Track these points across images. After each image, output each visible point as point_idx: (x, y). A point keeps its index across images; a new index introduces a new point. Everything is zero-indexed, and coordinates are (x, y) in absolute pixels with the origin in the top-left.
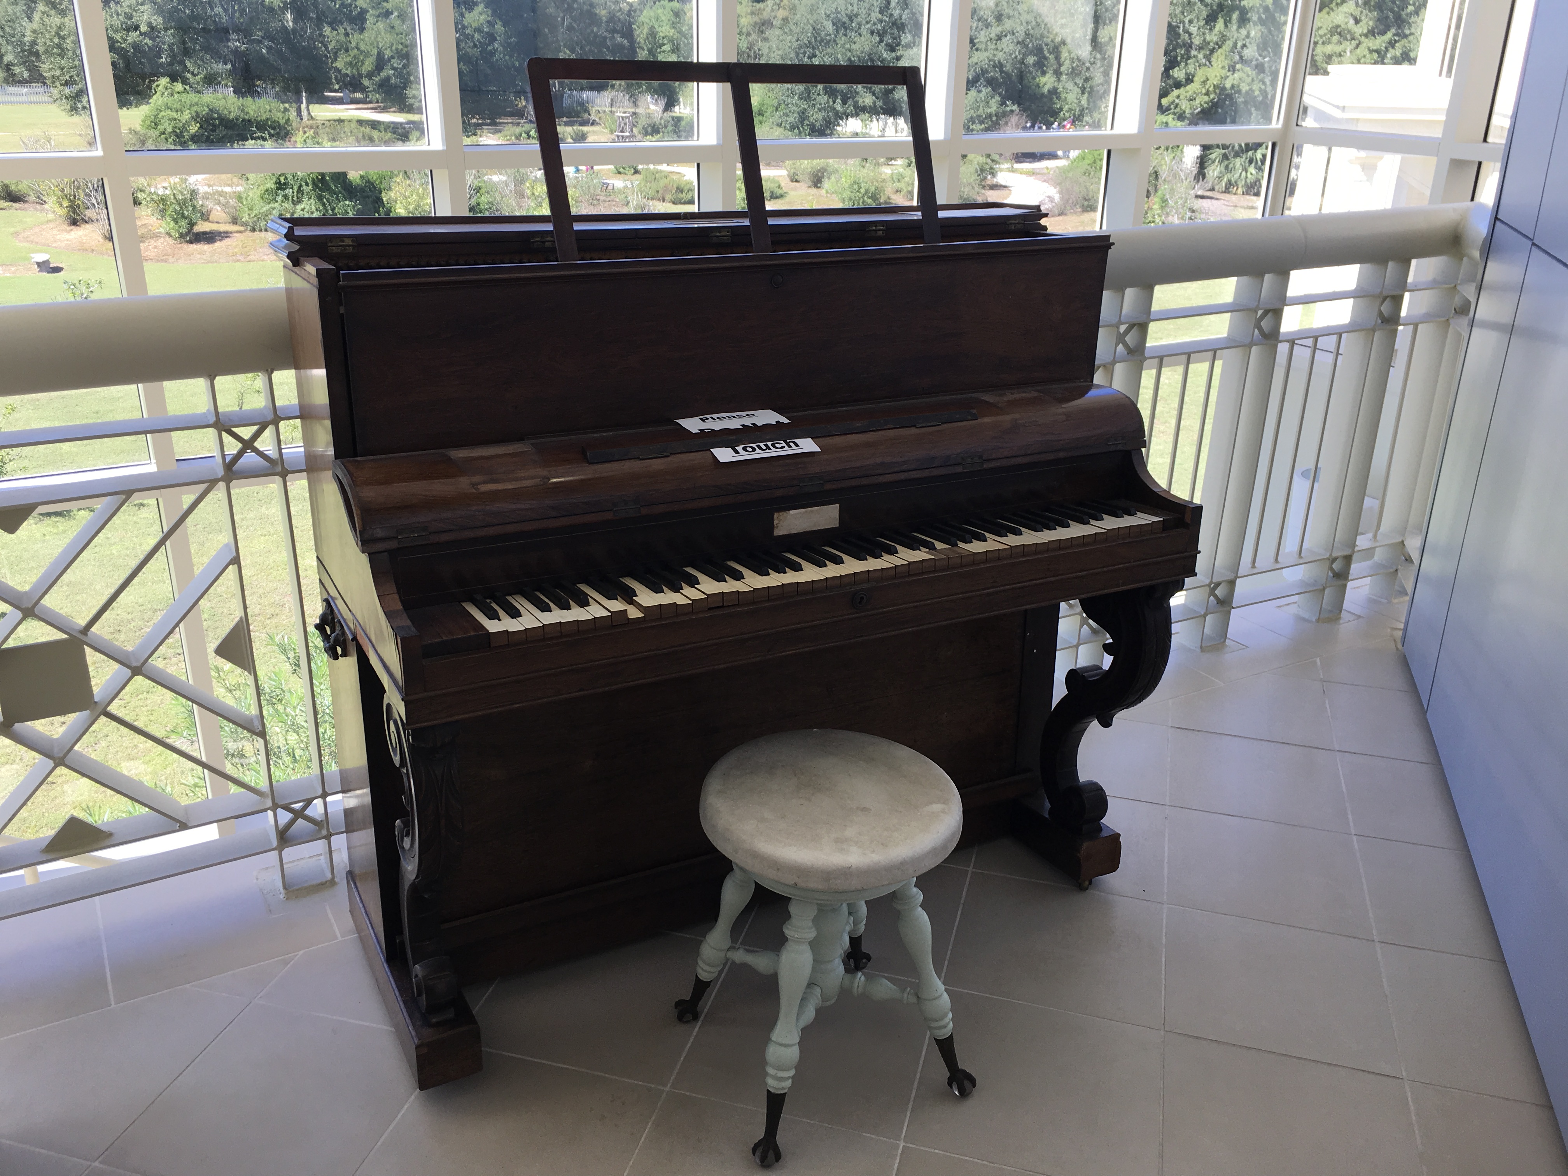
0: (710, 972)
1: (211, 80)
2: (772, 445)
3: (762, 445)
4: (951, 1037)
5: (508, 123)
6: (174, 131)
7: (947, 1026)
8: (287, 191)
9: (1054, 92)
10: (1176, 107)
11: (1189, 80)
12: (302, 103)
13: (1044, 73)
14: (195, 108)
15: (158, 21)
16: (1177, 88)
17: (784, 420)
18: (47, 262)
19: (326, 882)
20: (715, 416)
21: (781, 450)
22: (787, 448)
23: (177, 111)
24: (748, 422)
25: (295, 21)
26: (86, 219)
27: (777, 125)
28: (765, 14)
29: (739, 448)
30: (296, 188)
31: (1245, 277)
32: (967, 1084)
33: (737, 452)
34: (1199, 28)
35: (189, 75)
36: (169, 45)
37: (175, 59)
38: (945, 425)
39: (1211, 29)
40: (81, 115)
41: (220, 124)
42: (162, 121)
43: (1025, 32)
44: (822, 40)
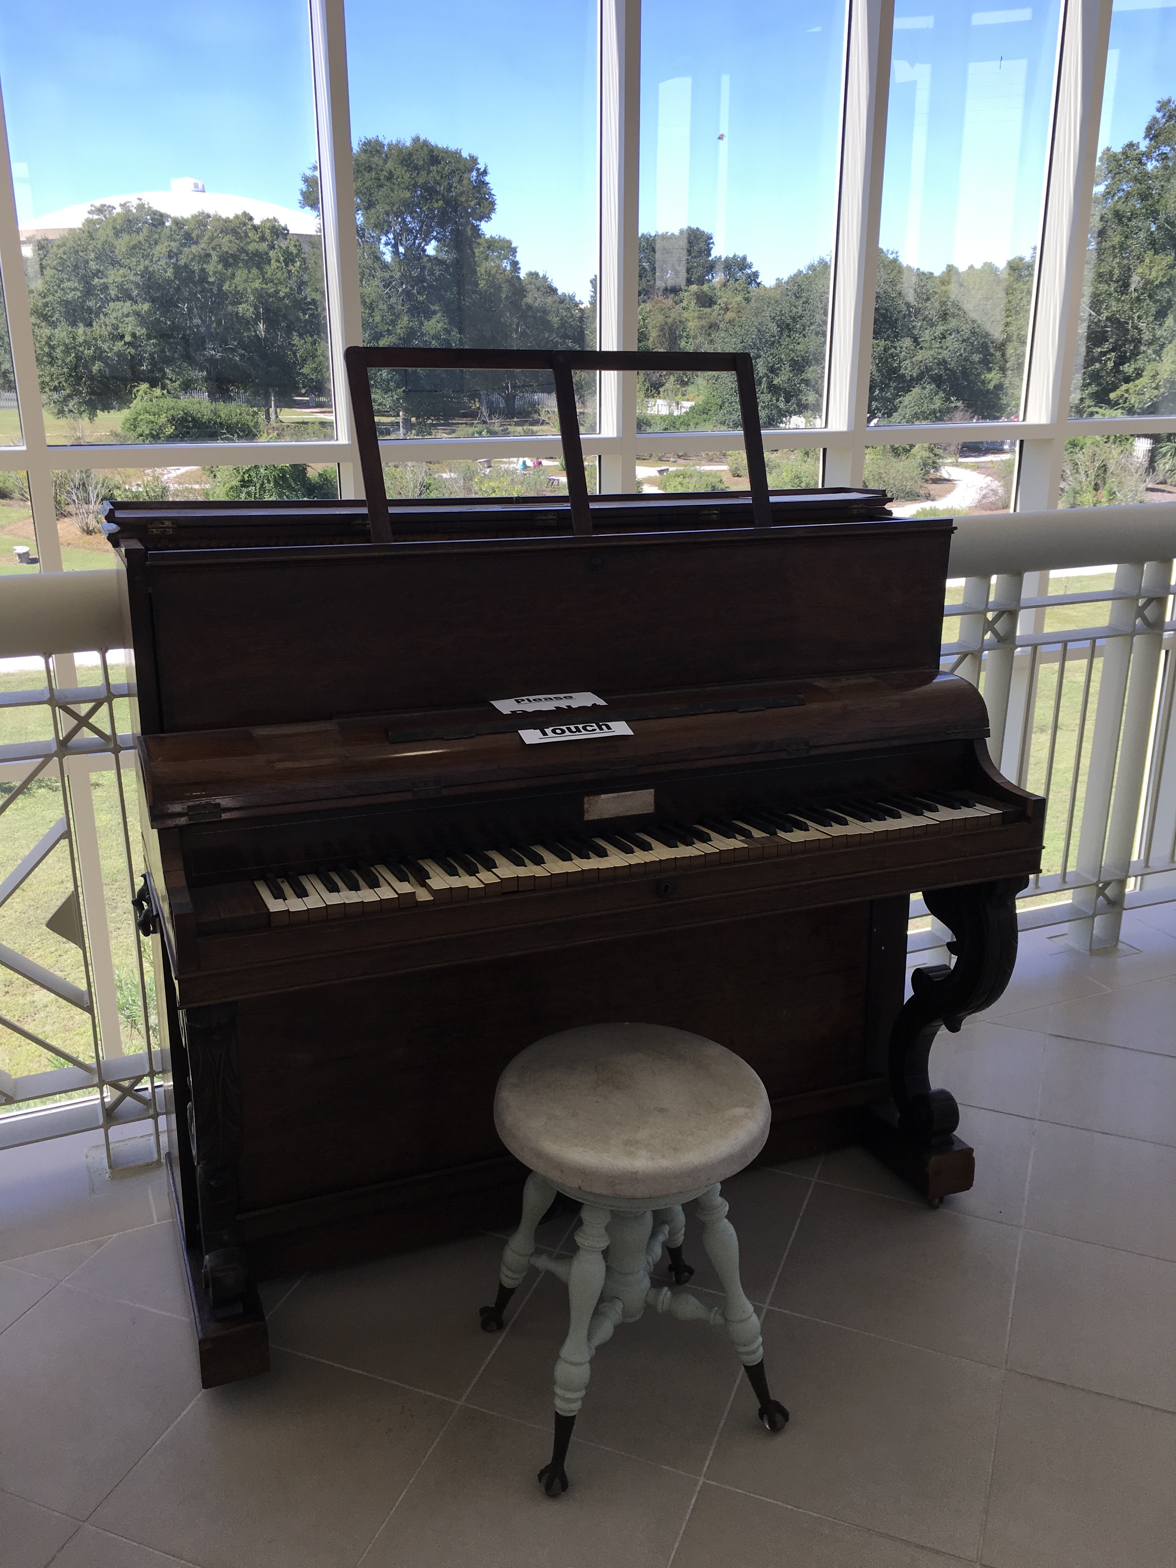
0: (512, 1279)
1: (187, 386)
2: (583, 727)
3: (572, 728)
4: (761, 1364)
5: (462, 424)
6: (151, 433)
7: (756, 1352)
8: (250, 489)
9: (999, 387)
10: (1125, 402)
11: (1139, 375)
12: (271, 407)
13: (990, 370)
14: (172, 412)
15: (141, 331)
16: (1126, 383)
17: (601, 702)
18: (27, 554)
19: (153, 1163)
20: (531, 698)
21: (593, 733)
22: (598, 731)
23: (155, 415)
24: (563, 704)
25: (267, 330)
26: (65, 513)
27: (721, 423)
28: (712, 317)
29: (548, 731)
30: (258, 485)
31: (1127, 565)
32: (779, 1417)
33: (545, 734)
34: (1148, 324)
35: (168, 382)
36: (150, 354)
37: (155, 366)
38: (769, 710)
39: (1160, 325)
40: (67, 417)
41: (194, 426)
42: (141, 424)
43: (971, 330)
44: (767, 341)
